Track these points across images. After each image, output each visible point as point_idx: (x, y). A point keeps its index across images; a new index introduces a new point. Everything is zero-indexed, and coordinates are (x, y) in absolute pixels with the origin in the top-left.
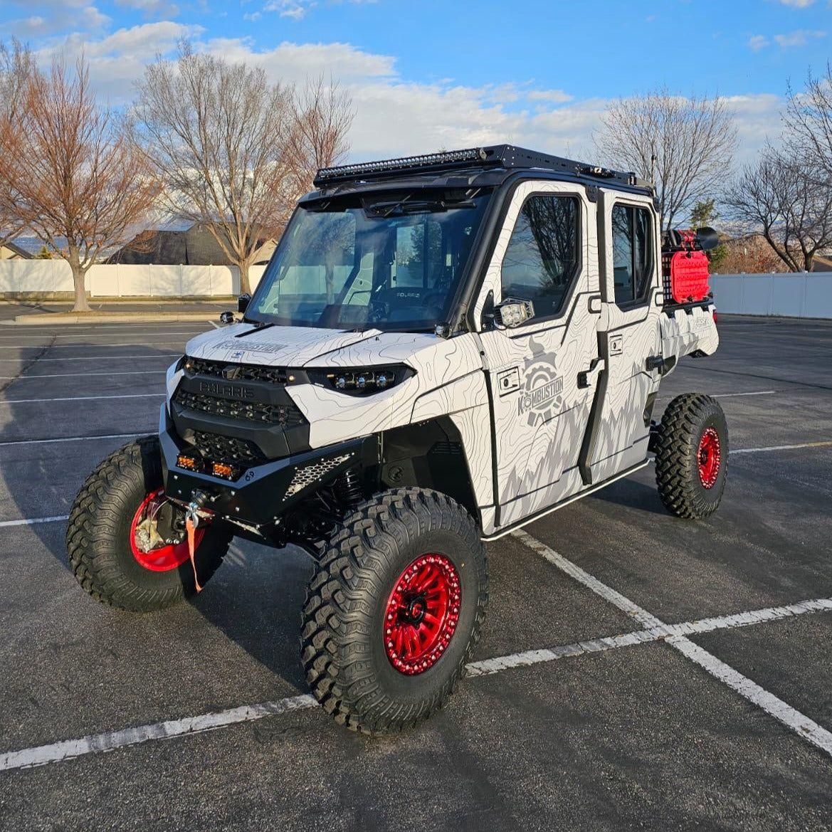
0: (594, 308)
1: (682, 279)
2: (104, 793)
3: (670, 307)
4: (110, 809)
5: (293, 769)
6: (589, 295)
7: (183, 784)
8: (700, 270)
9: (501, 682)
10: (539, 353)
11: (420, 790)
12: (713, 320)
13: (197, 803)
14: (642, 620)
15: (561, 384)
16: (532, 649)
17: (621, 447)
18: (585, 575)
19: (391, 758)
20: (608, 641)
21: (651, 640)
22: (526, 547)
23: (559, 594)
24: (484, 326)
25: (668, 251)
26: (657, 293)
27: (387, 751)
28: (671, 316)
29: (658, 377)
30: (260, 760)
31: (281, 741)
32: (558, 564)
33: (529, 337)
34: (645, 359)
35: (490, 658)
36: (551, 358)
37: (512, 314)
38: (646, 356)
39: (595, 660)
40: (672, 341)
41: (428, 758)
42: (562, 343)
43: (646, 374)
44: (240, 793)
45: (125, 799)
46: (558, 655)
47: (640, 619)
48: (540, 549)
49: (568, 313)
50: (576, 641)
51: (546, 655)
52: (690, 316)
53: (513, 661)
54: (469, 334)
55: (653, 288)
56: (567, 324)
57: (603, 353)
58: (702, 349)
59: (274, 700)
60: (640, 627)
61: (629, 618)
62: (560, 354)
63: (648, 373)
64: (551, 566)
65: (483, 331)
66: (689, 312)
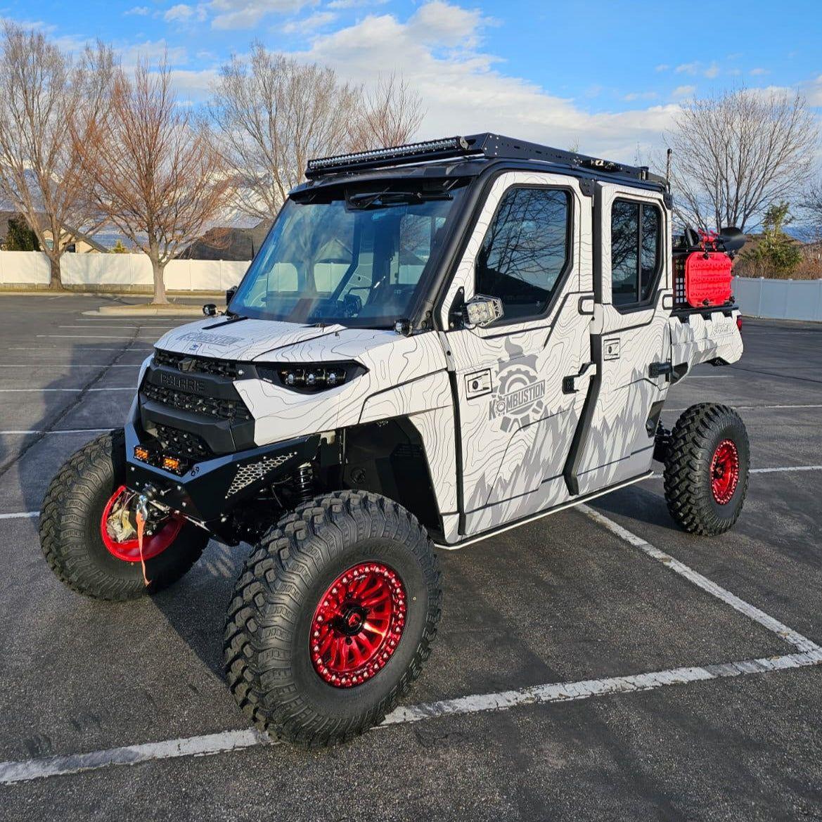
0: (585, 309)
1: (697, 282)
2: (281, 787)
3: (682, 310)
4: (290, 805)
5: (464, 777)
6: (580, 295)
7: (356, 784)
8: (721, 272)
9: (660, 700)
10: (516, 355)
11: (601, 810)
12: (736, 327)
13: (375, 805)
14: (795, 642)
15: (543, 389)
16: (684, 666)
17: (616, 457)
18: (720, 589)
19: (563, 773)
20: (764, 662)
21: (811, 664)
22: (649, 556)
23: (699, 610)
24: (452, 325)
25: (682, 252)
26: (666, 296)
27: (557, 765)
28: (684, 320)
29: (666, 384)
30: (429, 765)
31: (445, 746)
32: (688, 576)
33: (505, 337)
34: (648, 365)
35: (642, 673)
36: (531, 361)
37: (479, 312)
38: (649, 361)
39: (755, 682)
40: (684, 347)
41: (601, 776)
42: (545, 345)
43: (649, 381)
44: (416, 798)
45: (302, 795)
46: (714, 674)
47: (792, 641)
48: (665, 560)
49: (553, 314)
50: (729, 661)
51: (700, 674)
52: (708, 321)
53: (667, 677)
54: (434, 332)
55: (661, 290)
56: (552, 326)
57: (596, 357)
58: (721, 357)
59: (429, 702)
60: (794, 650)
61: (781, 639)
62: (542, 356)
63: (652, 380)
64: (680, 577)
65: (451, 330)
66: (707, 317)
